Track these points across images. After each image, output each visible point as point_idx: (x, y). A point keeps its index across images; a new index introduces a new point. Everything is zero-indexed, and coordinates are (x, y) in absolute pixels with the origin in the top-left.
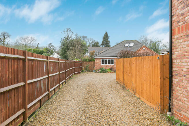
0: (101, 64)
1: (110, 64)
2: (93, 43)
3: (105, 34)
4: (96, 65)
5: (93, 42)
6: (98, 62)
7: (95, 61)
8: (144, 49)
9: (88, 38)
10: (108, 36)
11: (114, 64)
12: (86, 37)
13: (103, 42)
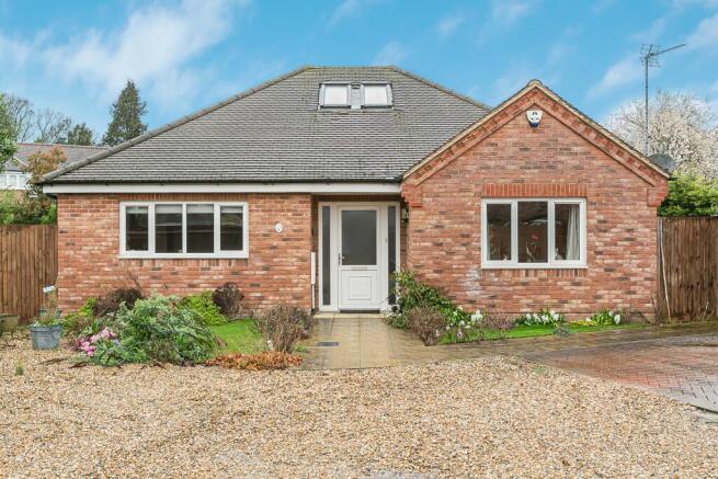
0: (125, 253)
1: (211, 249)
2: (63, 135)
3: (124, 92)
4: (69, 262)
5: (61, 127)
6: (89, 234)
7: (62, 224)
8: (535, 116)
9: (35, 109)
10: (141, 101)
11: (244, 253)
12: (26, 102)
13: (113, 128)
